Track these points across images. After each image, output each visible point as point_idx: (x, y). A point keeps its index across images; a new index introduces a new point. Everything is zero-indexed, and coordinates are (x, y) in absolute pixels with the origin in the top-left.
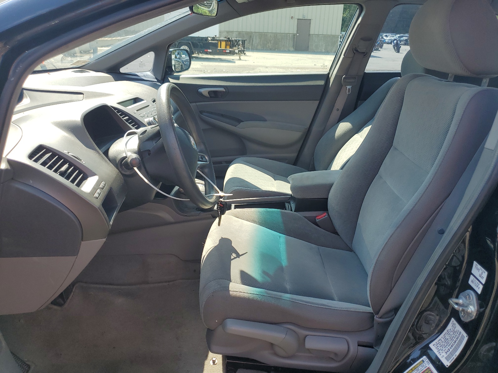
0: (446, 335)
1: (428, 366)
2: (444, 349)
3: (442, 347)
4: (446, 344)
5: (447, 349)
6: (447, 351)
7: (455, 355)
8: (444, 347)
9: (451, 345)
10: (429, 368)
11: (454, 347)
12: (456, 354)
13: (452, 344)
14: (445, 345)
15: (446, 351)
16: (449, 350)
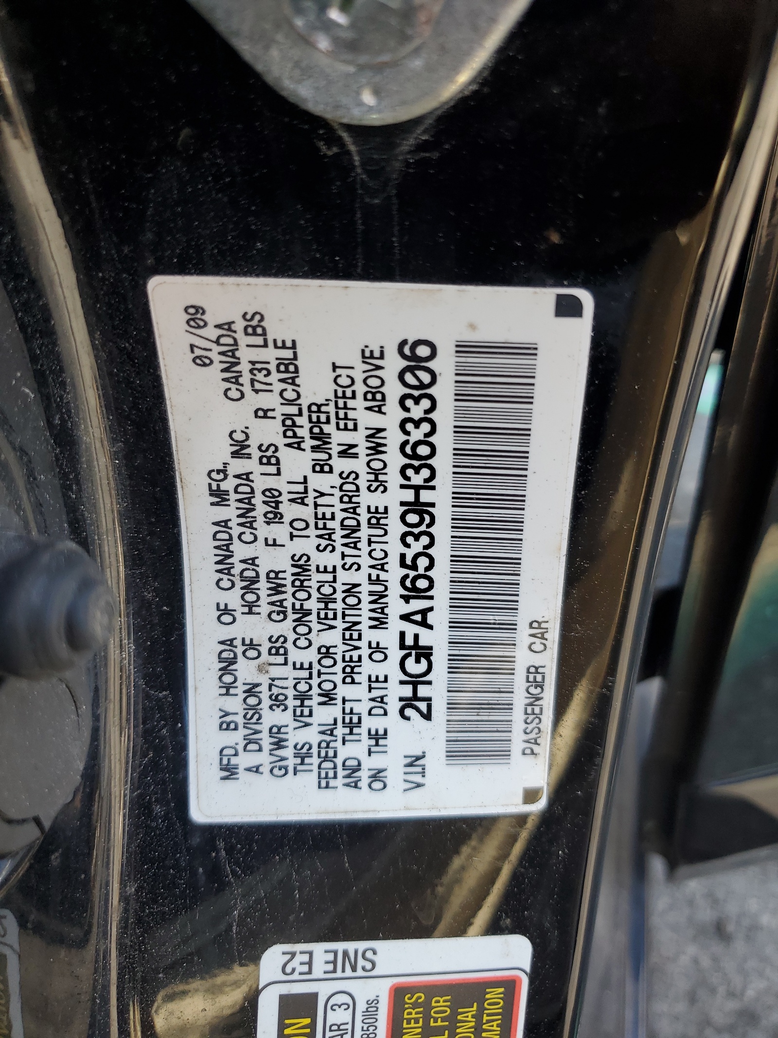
0: (240, 551)
1: (381, 990)
2: (359, 692)
3: (328, 698)
4: (333, 638)
5: (391, 668)
6: (415, 681)
7: (523, 635)
8: (349, 677)
9: (395, 591)
10: (399, 994)
11: (442, 574)
12: (523, 619)
13: (394, 573)
14: (326, 652)
15: (396, 691)
16: (424, 653)
